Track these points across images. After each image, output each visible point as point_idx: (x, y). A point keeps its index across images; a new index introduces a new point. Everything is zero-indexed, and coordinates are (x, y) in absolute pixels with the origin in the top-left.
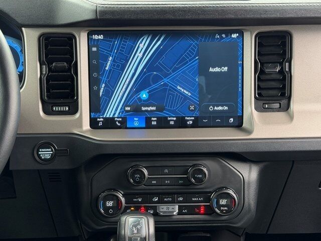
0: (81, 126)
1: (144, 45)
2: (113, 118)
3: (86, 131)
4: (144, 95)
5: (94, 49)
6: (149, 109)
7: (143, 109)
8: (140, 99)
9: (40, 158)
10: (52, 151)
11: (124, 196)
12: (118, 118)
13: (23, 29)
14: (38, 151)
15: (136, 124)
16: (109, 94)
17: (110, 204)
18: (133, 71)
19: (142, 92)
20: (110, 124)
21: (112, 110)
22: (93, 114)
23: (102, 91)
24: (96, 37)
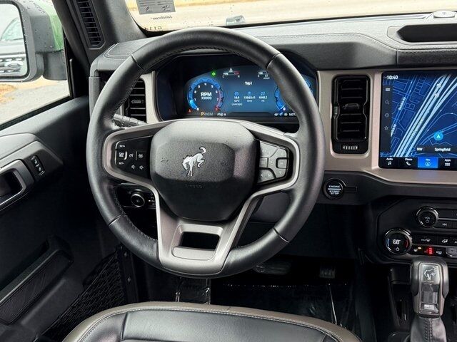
0: (370, 165)
1: (442, 85)
2: (403, 158)
3: (376, 170)
4: (438, 136)
5: (388, 90)
6: (443, 150)
7: (437, 150)
8: (433, 140)
9: (329, 193)
10: (341, 187)
11: (411, 235)
12: (408, 158)
13: (318, 72)
14: (328, 187)
15: (428, 165)
16: (400, 134)
17: (397, 242)
18: (428, 112)
19: (436, 133)
20: (399, 164)
21: (403, 151)
22: (382, 154)
23: (393, 131)
24: (390, 77)
